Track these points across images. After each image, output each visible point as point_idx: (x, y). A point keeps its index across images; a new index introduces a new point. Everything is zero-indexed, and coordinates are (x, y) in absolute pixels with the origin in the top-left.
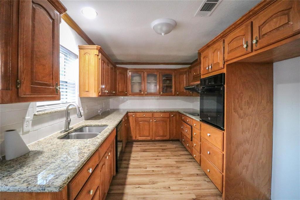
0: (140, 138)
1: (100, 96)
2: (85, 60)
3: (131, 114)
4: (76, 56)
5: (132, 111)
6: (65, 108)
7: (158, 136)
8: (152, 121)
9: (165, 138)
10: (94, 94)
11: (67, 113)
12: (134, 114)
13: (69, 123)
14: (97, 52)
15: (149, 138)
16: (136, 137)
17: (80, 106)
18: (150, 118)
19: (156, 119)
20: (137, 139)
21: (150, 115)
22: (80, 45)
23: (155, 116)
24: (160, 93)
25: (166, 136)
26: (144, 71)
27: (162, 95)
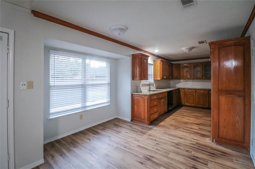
0: (187, 104)
1: (162, 79)
2: (156, 65)
3: (182, 89)
4: (152, 65)
5: (183, 88)
6: (149, 83)
7: (200, 105)
8: (195, 95)
9: (205, 107)
10: (159, 79)
11: (149, 85)
12: (183, 89)
13: (150, 88)
14: (160, 62)
15: (193, 105)
16: (184, 103)
17: (154, 83)
18: (194, 93)
19: (198, 94)
20: (185, 104)
21: (194, 91)
22: (154, 60)
23: (197, 92)
24: (203, 77)
25: (206, 105)
26: (191, 64)
27: (204, 79)
